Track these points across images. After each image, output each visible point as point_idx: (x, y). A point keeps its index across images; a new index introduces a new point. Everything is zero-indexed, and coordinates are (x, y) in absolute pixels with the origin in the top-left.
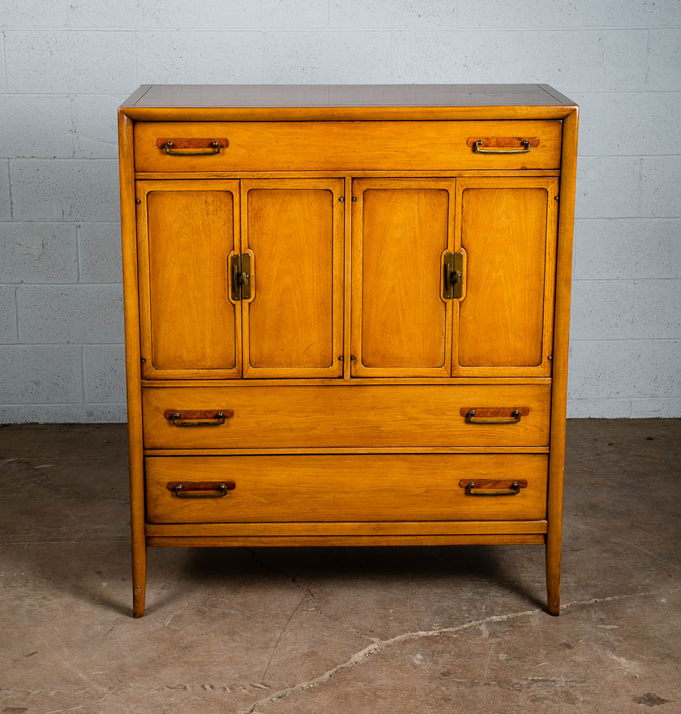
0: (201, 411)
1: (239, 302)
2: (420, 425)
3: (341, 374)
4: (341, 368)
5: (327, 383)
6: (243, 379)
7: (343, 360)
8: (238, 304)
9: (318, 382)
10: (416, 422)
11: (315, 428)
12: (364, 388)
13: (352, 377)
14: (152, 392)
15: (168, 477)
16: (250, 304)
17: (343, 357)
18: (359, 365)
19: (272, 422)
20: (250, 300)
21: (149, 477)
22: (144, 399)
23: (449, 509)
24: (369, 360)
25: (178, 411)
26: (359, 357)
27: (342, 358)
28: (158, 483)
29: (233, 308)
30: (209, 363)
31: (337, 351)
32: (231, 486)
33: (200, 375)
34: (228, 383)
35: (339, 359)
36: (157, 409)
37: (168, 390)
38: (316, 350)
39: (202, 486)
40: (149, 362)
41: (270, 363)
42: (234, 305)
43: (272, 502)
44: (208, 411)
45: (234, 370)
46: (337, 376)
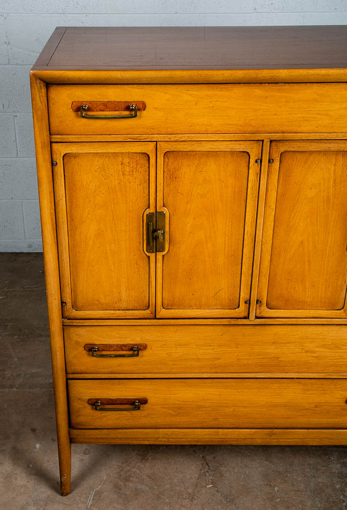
0: (117, 345)
1: (154, 254)
2: (316, 357)
3: (246, 315)
4: (247, 309)
5: (233, 322)
6: (155, 318)
7: (250, 304)
8: (152, 256)
9: (225, 322)
10: (313, 355)
11: (220, 359)
12: (267, 327)
13: (257, 317)
14: (72, 330)
15: (88, 395)
16: (163, 256)
17: (250, 302)
18: (264, 307)
19: (181, 354)
20: (164, 253)
21: (71, 395)
22: (66, 335)
23: (333, 420)
24: (273, 303)
25: (96, 345)
26: (265, 301)
27: (248, 302)
28: (79, 399)
29: (147, 259)
30: (124, 305)
31: (244, 295)
32: (144, 401)
33: (117, 315)
34: (141, 322)
35: (246, 302)
36: (77, 343)
37: (88, 328)
38: (224, 295)
39: (118, 402)
40: (69, 305)
41: (180, 306)
42: (149, 257)
43: (180, 414)
44: (123, 345)
45: (148, 311)
46: (242, 317)
